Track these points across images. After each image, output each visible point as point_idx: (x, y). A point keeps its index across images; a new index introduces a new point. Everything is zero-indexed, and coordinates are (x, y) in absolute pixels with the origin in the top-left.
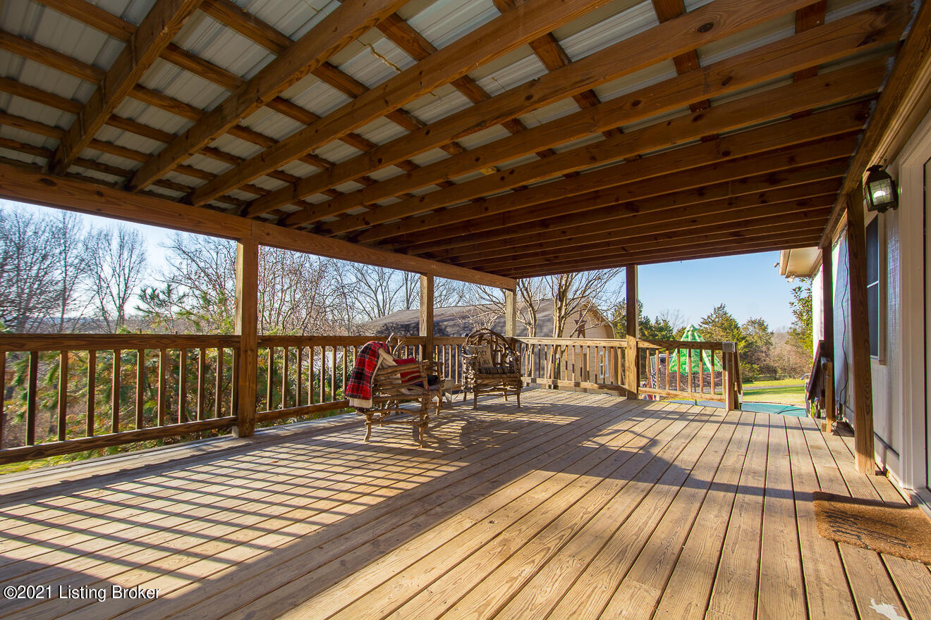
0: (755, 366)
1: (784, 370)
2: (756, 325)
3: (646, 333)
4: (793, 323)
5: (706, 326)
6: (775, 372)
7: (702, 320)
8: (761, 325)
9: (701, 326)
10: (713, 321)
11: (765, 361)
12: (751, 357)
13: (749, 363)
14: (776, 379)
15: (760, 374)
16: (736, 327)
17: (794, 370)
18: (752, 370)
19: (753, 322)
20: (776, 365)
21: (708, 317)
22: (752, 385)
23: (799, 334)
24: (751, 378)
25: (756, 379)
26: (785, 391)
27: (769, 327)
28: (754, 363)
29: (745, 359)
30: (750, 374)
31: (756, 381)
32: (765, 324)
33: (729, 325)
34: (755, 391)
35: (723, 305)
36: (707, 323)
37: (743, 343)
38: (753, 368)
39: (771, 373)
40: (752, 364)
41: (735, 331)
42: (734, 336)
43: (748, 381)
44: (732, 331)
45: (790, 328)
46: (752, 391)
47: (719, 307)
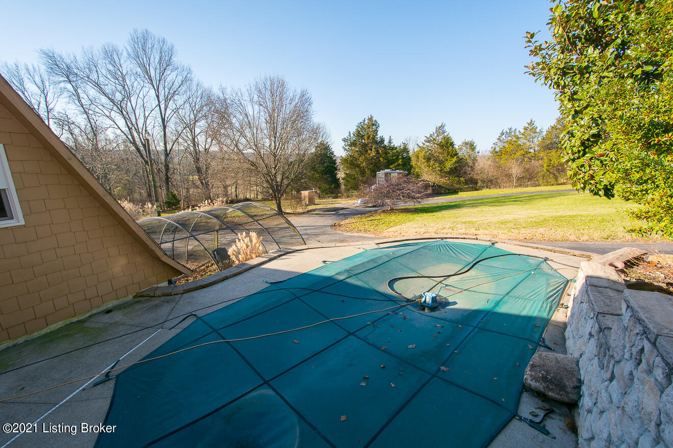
0: (462, 179)
1: (483, 181)
2: (468, 146)
3: (380, 151)
4: (494, 144)
5: (428, 144)
6: (476, 183)
7: (425, 139)
8: (471, 146)
9: (424, 144)
10: (434, 139)
11: (470, 174)
12: (460, 171)
13: (457, 176)
14: (476, 190)
15: (464, 185)
16: (452, 144)
17: (491, 181)
18: (459, 182)
19: (466, 144)
20: (478, 177)
21: (431, 136)
22: (456, 196)
23: (497, 152)
24: (458, 189)
25: (462, 190)
26: (483, 204)
27: (477, 148)
28: (462, 177)
29: (455, 173)
30: (458, 186)
31: (461, 192)
32: (475, 145)
33: (447, 144)
34: (457, 203)
35: (444, 124)
36: (429, 142)
37: (455, 159)
38: (460, 180)
39: (473, 184)
40: (460, 177)
41: (450, 148)
42: (448, 153)
43: (455, 192)
44: (448, 147)
45: (492, 148)
46: (454, 203)
47: (440, 126)
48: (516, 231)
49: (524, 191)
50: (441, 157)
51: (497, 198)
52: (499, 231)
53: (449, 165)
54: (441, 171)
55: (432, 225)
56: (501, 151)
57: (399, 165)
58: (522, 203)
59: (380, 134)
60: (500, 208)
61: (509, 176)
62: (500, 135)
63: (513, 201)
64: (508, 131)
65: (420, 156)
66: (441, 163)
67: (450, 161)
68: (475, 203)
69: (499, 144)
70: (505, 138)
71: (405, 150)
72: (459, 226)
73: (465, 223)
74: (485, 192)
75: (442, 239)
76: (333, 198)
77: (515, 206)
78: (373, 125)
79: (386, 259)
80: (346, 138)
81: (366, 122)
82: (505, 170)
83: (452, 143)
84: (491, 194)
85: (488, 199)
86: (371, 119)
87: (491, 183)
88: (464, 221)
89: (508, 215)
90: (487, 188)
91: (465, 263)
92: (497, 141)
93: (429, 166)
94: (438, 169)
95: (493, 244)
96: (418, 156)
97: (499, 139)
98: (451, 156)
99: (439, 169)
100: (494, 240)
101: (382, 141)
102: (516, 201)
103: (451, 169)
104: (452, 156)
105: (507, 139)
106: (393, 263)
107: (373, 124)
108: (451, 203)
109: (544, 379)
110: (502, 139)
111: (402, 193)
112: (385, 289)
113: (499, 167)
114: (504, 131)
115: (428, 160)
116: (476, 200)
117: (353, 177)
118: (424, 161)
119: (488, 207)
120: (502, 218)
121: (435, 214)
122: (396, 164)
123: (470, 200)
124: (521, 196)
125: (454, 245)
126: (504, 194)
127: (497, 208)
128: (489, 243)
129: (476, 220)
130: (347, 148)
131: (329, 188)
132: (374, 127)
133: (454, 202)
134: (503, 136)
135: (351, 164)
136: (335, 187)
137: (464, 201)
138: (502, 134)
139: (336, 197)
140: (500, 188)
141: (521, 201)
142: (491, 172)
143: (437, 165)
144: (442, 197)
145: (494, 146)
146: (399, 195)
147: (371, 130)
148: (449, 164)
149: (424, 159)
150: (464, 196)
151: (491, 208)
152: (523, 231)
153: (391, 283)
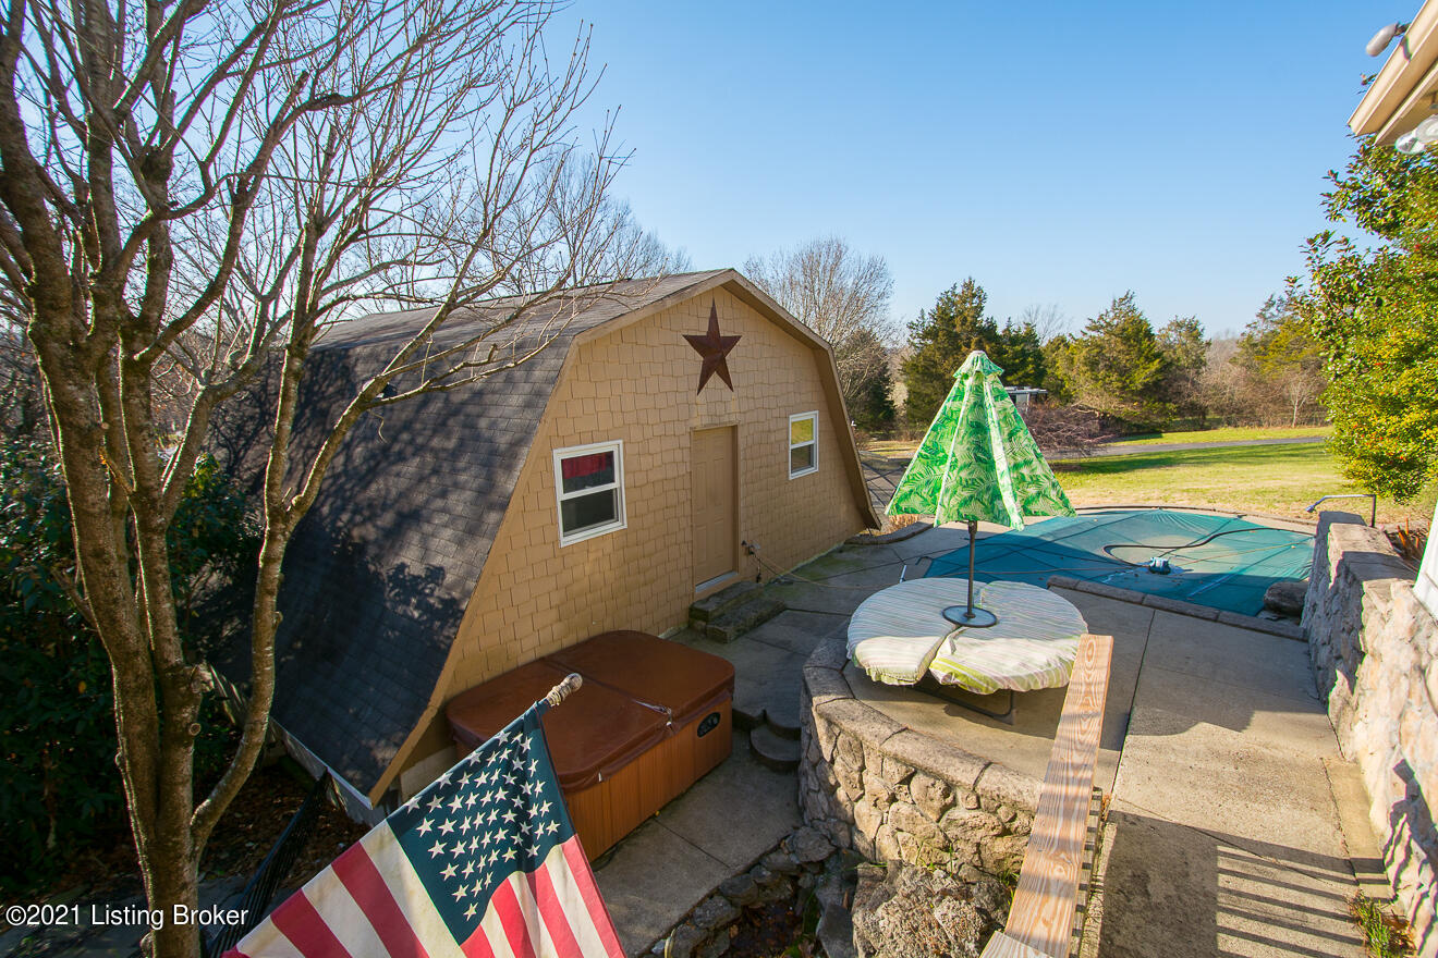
0: (1171, 406)
1: (1220, 410)
2: (1183, 330)
4: (1248, 326)
5: (1093, 333)
6: (1204, 413)
7: (1088, 323)
8: (1192, 330)
9: (1085, 334)
10: (1108, 324)
11: (1189, 396)
12: (1166, 390)
13: (1160, 400)
14: (1203, 428)
15: (1177, 419)
16: (1149, 335)
17: (1239, 411)
18: (1163, 412)
19: (1179, 325)
20: (1208, 403)
21: (1101, 317)
22: (1158, 441)
23: (1256, 345)
24: (1160, 426)
25: (1169, 429)
26: (1220, 459)
27: (1205, 333)
28: (1170, 401)
29: (1154, 393)
30: (1159, 420)
31: (1168, 432)
32: (1200, 328)
33: (1135, 334)
34: (1163, 456)
35: (1131, 293)
36: (1096, 329)
37: (1156, 365)
38: (1165, 408)
39: (1197, 418)
40: (1165, 403)
41: (1145, 343)
42: (1141, 352)
43: (1154, 432)
44: (1139, 342)
45: (1243, 334)
46: (1158, 457)
47: (1123, 297)
48: (1283, 505)
49: (1317, 433)
50: (1123, 360)
51: (1253, 447)
52: (1251, 505)
53: (1140, 378)
54: (1123, 388)
55: (1124, 493)
56: (1264, 344)
57: (1027, 375)
58: (1304, 459)
59: (986, 314)
60: (1257, 468)
61: (1284, 401)
62: (1264, 306)
63: (1286, 455)
64: (1285, 297)
65: (1076, 357)
66: (1124, 372)
67: (1144, 368)
68: (1203, 457)
69: (1262, 326)
70: (1276, 313)
71: (1030, 337)
72: (1177, 495)
73: (1188, 491)
74: (1224, 435)
75: (1160, 508)
76: (879, 440)
77: (1288, 466)
78: (974, 296)
79: (1091, 526)
80: (915, 322)
81: (959, 291)
82: (1272, 389)
83: (1149, 331)
84: (1240, 438)
85: (1230, 449)
86: (969, 285)
87: (1236, 414)
88: (1185, 488)
89: (1272, 481)
90: (1229, 424)
91: (1200, 537)
92: (1256, 319)
93: (1097, 380)
94: (1116, 384)
95: (1240, 517)
96: (1072, 360)
97: (1261, 315)
98: (1147, 358)
99: (1120, 384)
100: (1242, 512)
101: (992, 327)
102: (1297, 455)
103: (1145, 385)
104: (1149, 360)
105: (1280, 315)
106: (1101, 530)
107: (973, 294)
108: (1150, 455)
109: (1279, 594)
110: (1268, 315)
111: (1057, 437)
112: (1101, 552)
113: (1260, 382)
114: (1275, 298)
115: (1092, 364)
116: (1206, 451)
117: (926, 400)
118: (1084, 369)
119: (1231, 466)
120: (1259, 485)
121: (1121, 475)
122: (1020, 374)
123: (1190, 451)
124: (1307, 445)
125: (1181, 515)
126: (1270, 440)
127: (1252, 467)
128: (1235, 516)
129: (1207, 487)
130: (916, 341)
131: (872, 420)
132: (975, 300)
133: (1155, 454)
134: (1273, 310)
135: (923, 374)
136: (884, 416)
137: (1179, 452)
138: (1270, 304)
139: (887, 437)
140: (1260, 425)
141: (1305, 456)
142: (1240, 392)
143: (1114, 377)
144: (1126, 443)
145: (1248, 330)
146: (1050, 439)
147: (968, 305)
148: (1143, 376)
149: (1085, 364)
150: (1177, 442)
151: (1238, 468)
152: (1295, 505)
153: (1108, 549)
